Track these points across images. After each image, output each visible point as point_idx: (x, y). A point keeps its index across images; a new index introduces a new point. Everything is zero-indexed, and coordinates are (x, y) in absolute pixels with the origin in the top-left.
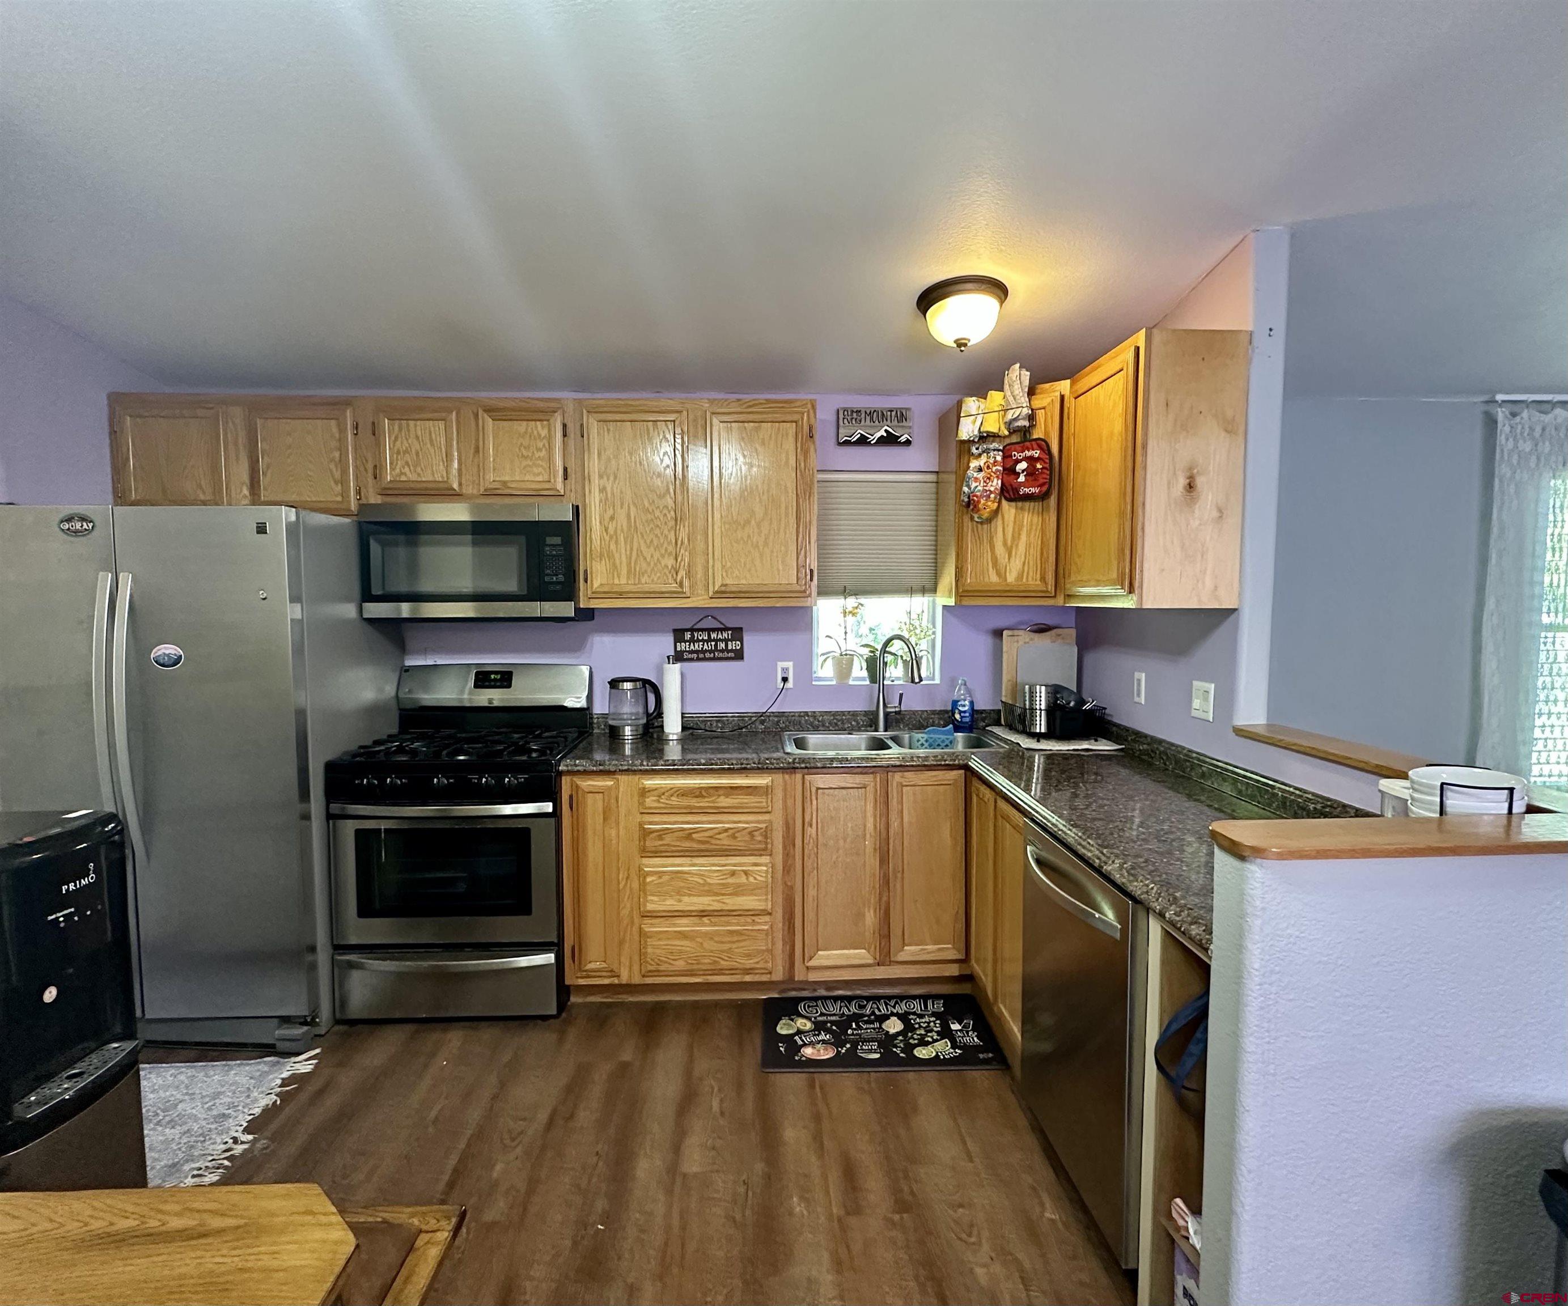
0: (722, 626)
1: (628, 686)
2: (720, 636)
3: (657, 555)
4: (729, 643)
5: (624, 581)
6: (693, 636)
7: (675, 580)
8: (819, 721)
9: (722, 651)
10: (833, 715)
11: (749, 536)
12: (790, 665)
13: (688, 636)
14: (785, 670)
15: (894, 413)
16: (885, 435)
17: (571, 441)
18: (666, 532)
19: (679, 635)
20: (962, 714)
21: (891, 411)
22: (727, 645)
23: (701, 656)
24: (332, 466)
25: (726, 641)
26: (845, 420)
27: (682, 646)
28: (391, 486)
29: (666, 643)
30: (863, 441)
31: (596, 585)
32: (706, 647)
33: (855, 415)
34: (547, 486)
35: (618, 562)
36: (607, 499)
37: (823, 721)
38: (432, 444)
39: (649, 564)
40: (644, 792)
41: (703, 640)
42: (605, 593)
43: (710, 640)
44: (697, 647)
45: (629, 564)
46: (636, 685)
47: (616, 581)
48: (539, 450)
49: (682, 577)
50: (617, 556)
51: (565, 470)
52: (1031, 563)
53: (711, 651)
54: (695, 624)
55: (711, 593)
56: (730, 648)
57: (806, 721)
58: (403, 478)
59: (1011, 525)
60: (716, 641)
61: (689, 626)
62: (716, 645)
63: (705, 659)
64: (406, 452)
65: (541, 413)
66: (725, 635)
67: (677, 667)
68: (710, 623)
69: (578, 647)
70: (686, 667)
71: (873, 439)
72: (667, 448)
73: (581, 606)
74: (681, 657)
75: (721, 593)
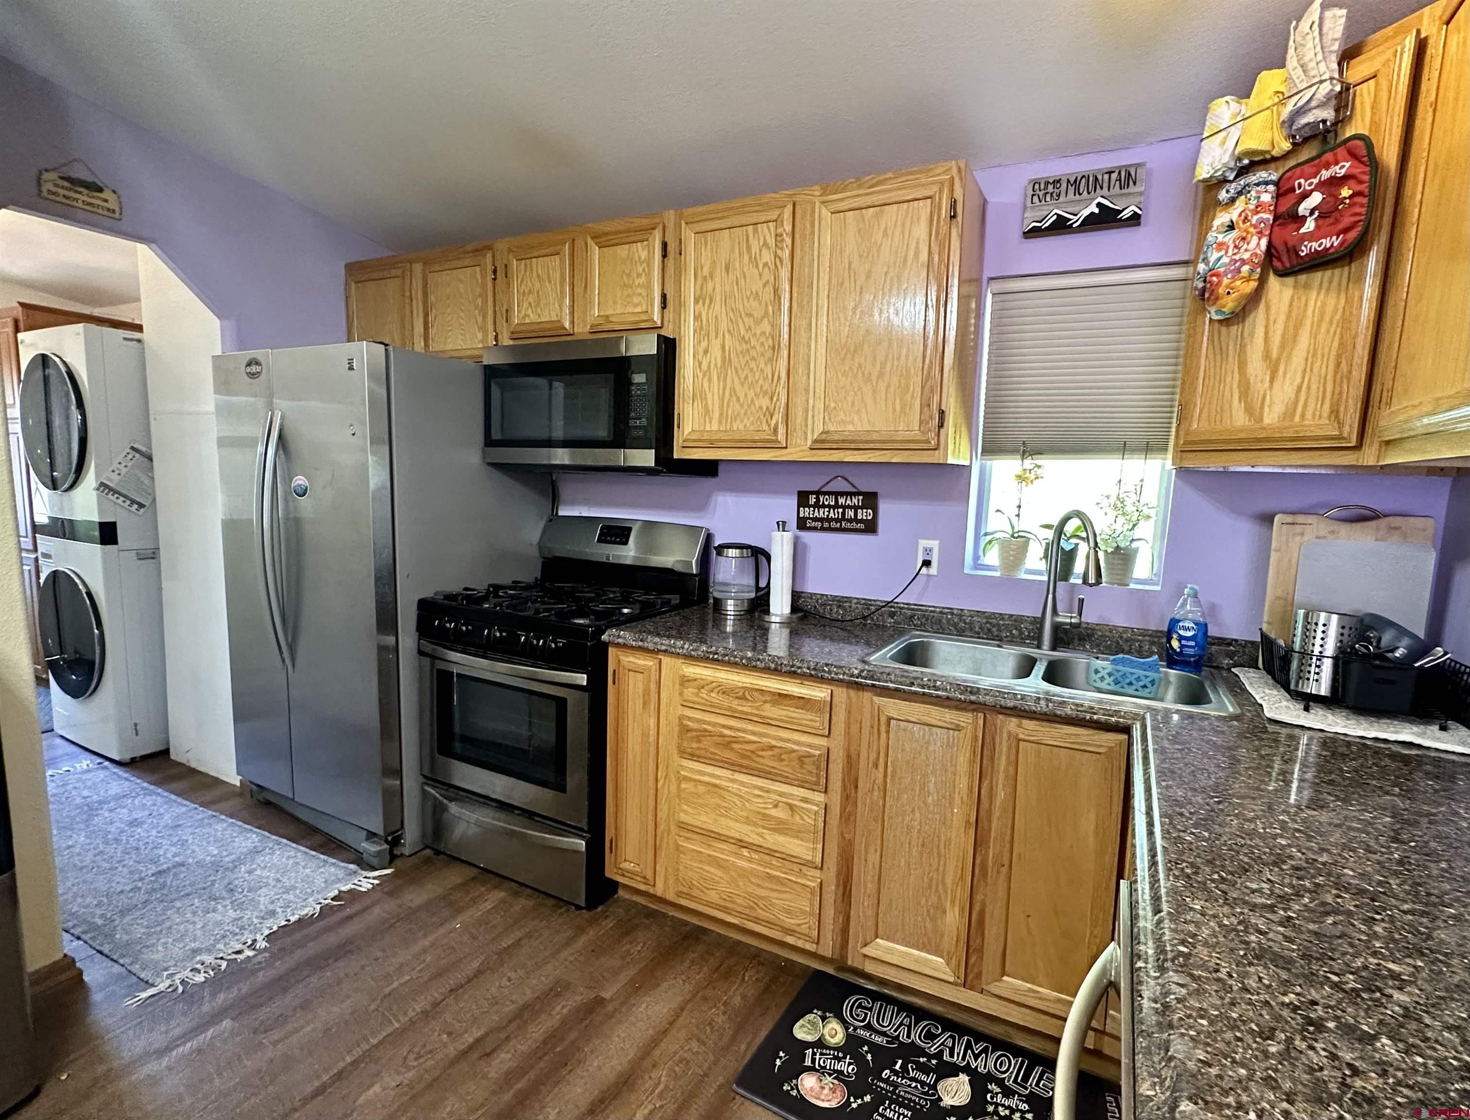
0: (854, 490)
1: (732, 552)
2: (849, 502)
3: (751, 394)
4: (859, 511)
5: (715, 427)
6: (818, 499)
7: (769, 426)
8: (965, 623)
9: (850, 521)
10: (986, 618)
11: (860, 366)
12: (934, 544)
13: (812, 500)
14: (928, 550)
15: (1114, 176)
16: (1097, 211)
17: (670, 262)
18: (762, 365)
19: (803, 498)
20: (1183, 642)
21: (1110, 173)
22: (856, 514)
23: (826, 526)
24: (477, 313)
25: (855, 508)
26: (1036, 199)
27: (805, 512)
28: (519, 329)
29: (789, 507)
30: (1061, 226)
31: (686, 433)
32: (832, 515)
33: (1050, 187)
34: (644, 317)
35: (710, 403)
36: (701, 328)
37: (971, 623)
38: (550, 282)
39: (742, 406)
40: (685, 681)
41: (829, 506)
42: (695, 441)
43: (837, 506)
44: (822, 513)
45: (721, 407)
46: (742, 553)
47: (708, 428)
48: (639, 276)
49: (777, 422)
50: (709, 397)
51: (664, 297)
52: (1314, 387)
53: (837, 520)
54: (823, 486)
55: (809, 443)
56: (859, 517)
57: (948, 620)
58: (527, 321)
59: (1282, 318)
60: (844, 507)
61: (816, 489)
62: (843, 514)
63: (830, 529)
64: (530, 292)
65: (641, 234)
66: (855, 501)
67: (787, 536)
68: (840, 485)
69: (701, 506)
70: (807, 537)
71: (1076, 221)
72: (767, 257)
73: (675, 457)
74: (802, 524)
75: (819, 444)
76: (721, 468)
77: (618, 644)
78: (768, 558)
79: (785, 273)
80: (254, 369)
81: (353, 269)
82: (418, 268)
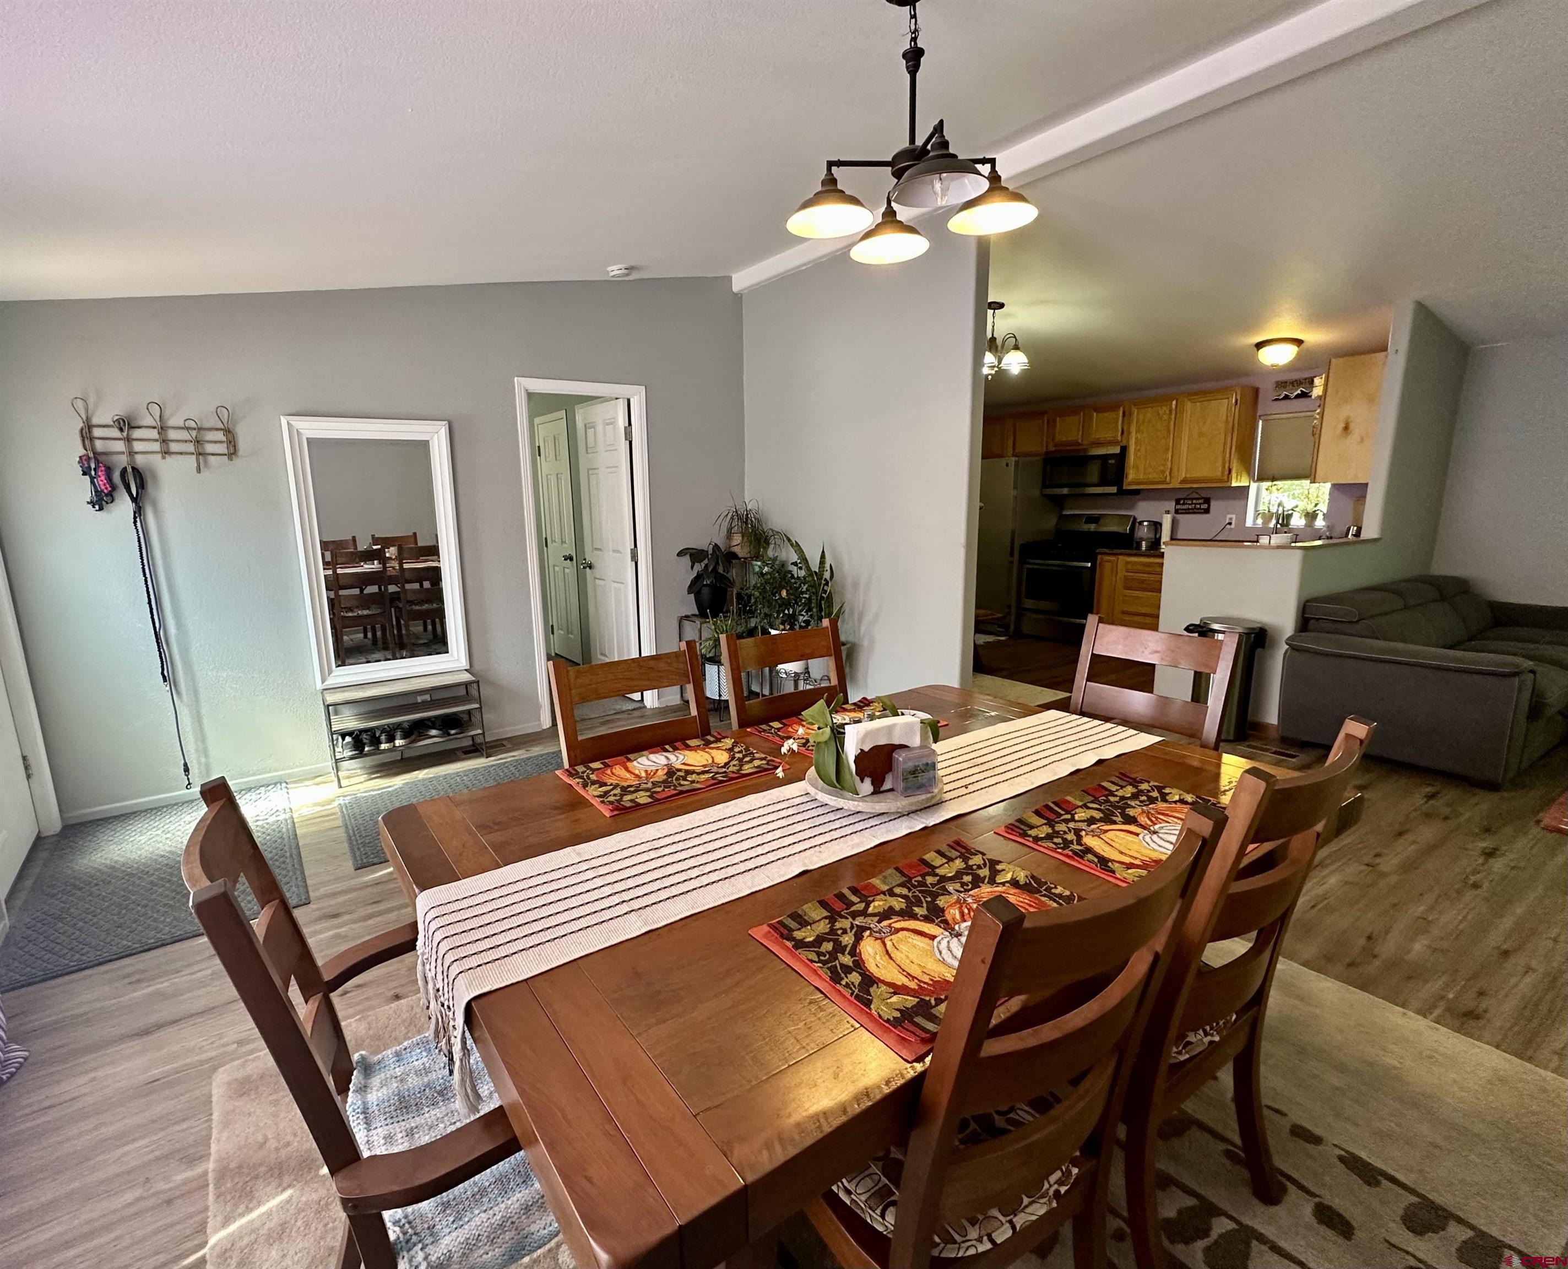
0: (1200, 497)
1: (1145, 524)
2: (1198, 502)
3: (1157, 465)
4: (1202, 505)
5: (1141, 477)
6: (1184, 502)
7: (1163, 476)
9: (1198, 509)
11: (1200, 455)
12: (1234, 516)
13: (1182, 502)
14: (1231, 519)
15: (1307, 381)
17: (1126, 419)
18: (1162, 455)
19: (1178, 502)
22: (1200, 506)
23: (1187, 512)
24: (1039, 437)
25: (1200, 504)
26: (1278, 388)
27: (1179, 507)
28: (1058, 443)
29: (1171, 505)
30: (1286, 397)
31: (1129, 480)
32: (1190, 507)
33: (1284, 384)
34: (1114, 439)
35: (1140, 469)
36: (1138, 443)
38: (1074, 425)
39: (1153, 469)
40: (1127, 563)
42: (1132, 483)
43: (1192, 504)
45: (1144, 470)
46: (1149, 524)
47: (1138, 478)
48: (1113, 423)
49: (1167, 475)
50: (1140, 465)
51: (1123, 431)
53: (1192, 509)
54: (1187, 496)
55: (1178, 482)
58: (1062, 440)
60: (1195, 504)
62: (1195, 506)
63: (1189, 513)
64: (1064, 429)
65: (1113, 407)
66: (1200, 501)
67: (1169, 516)
68: (1195, 495)
69: (1132, 507)
70: (1178, 516)
71: (1293, 396)
72: (1165, 417)
73: (1124, 488)
74: (1177, 512)
75: (1183, 481)
76: (1143, 492)
77: (1102, 554)
78: (1161, 524)
79: (1172, 423)
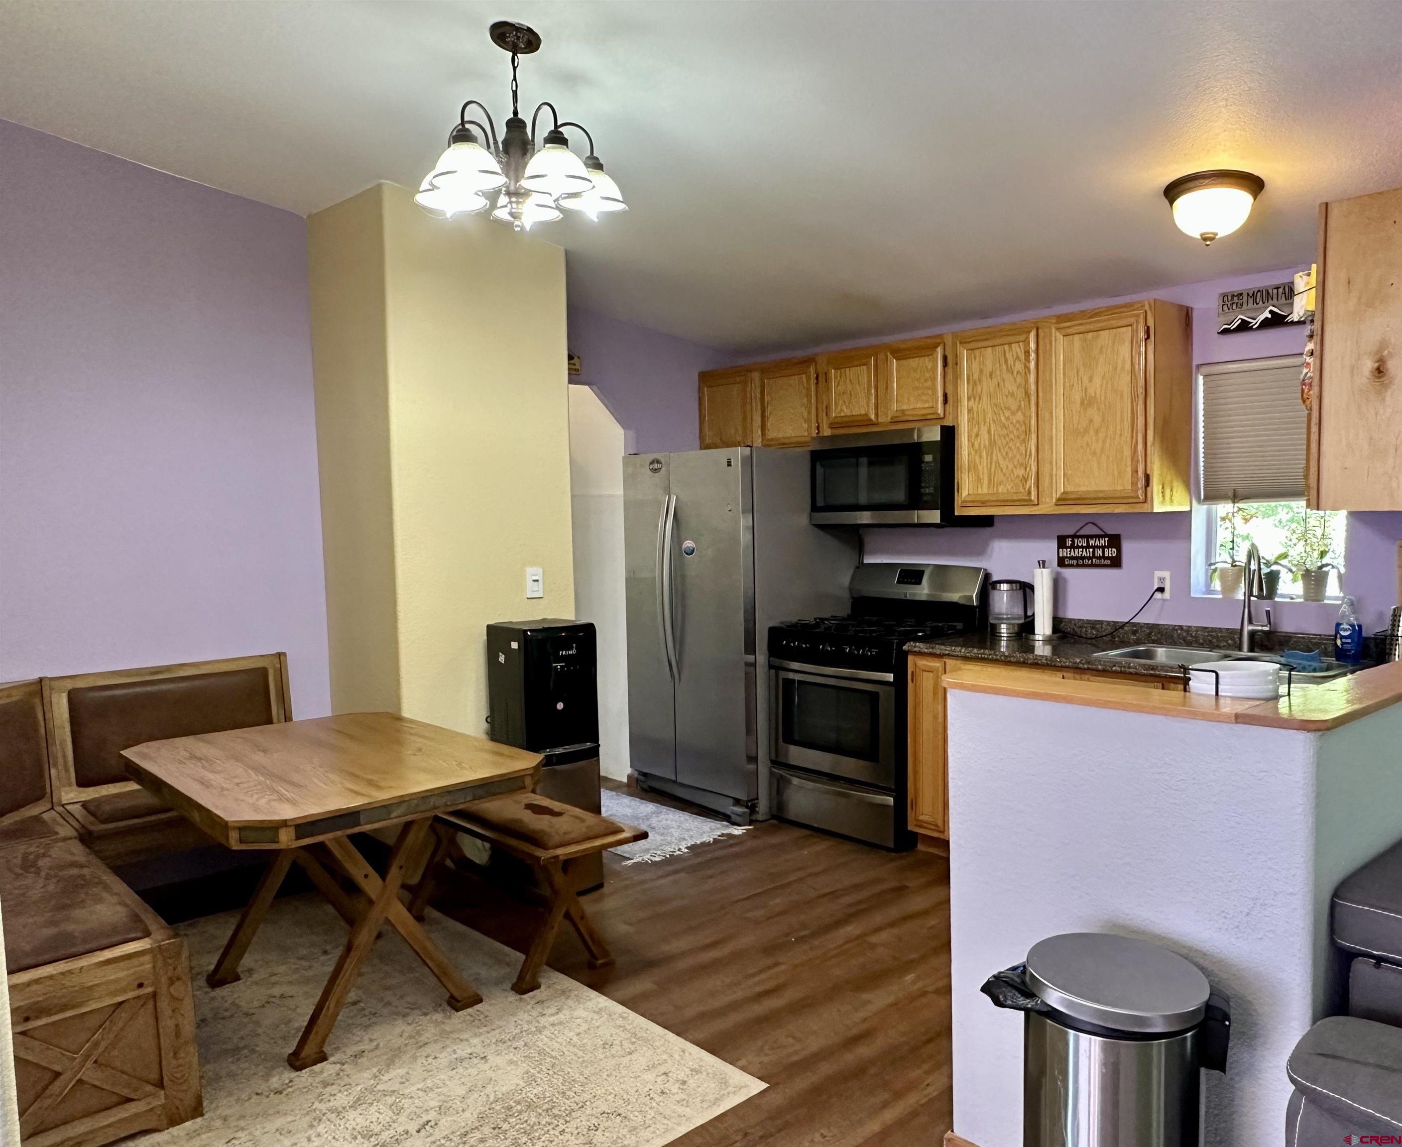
0: (1101, 533)
1: (1004, 587)
2: (1097, 543)
3: (1011, 466)
4: (1106, 549)
5: (985, 491)
6: (1073, 542)
7: (1025, 489)
8: (1192, 636)
9: (1099, 558)
10: (1208, 632)
11: (1088, 444)
12: (1166, 574)
13: (1069, 542)
14: (1162, 580)
15: (1281, 290)
16: (1269, 316)
17: (949, 370)
18: (1018, 445)
19: (1061, 542)
20: (1344, 640)
21: (1278, 288)
22: (1103, 552)
23: (1080, 563)
24: (803, 409)
25: (1103, 548)
26: (1225, 307)
27: (1064, 553)
28: (836, 421)
29: (1049, 549)
30: (1244, 327)
31: (964, 495)
32: (1084, 553)
33: (1236, 298)
34: (932, 411)
35: (981, 473)
36: (973, 419)
37: (1196, 637)
38: (859, 385)
39: (1005, 474)
41: (1082, 547)
42: (970, 502)
43: (1088, 547)
44: (1077, 553)
45: (989, 476)
46: (1012, 587)
47: (980, 492)
48: (926, 381)
49: (1030, 487)
50: (980, 468)
51: (945, 396)
53: (1089, 558)
54: (1078, 531)
55: (1054, 500)
56: (1106, 555)
57: (1179, 635)
58: (843, 414)
60: (1094, 547)
61: (1072, 533)
62: (1094, 552)
63: (1083, 566)
64: (844, 393)
65: (925, 349)
66: (1102, 542)
67: (1046, 572)
68: (1090, 530)
69: (981, 551)
70: (1067, 572)
71: (1255, 323)
72: (1019, 366)
73: (956, 514)
74: (1061, 562)
75: (1062, 501)
76: (996, 520)
77: (915, 652)
78: (1032, 588)
79: (1032, 378)
80: (656, 466)
81: (705, 378)
82: (756, 375)
